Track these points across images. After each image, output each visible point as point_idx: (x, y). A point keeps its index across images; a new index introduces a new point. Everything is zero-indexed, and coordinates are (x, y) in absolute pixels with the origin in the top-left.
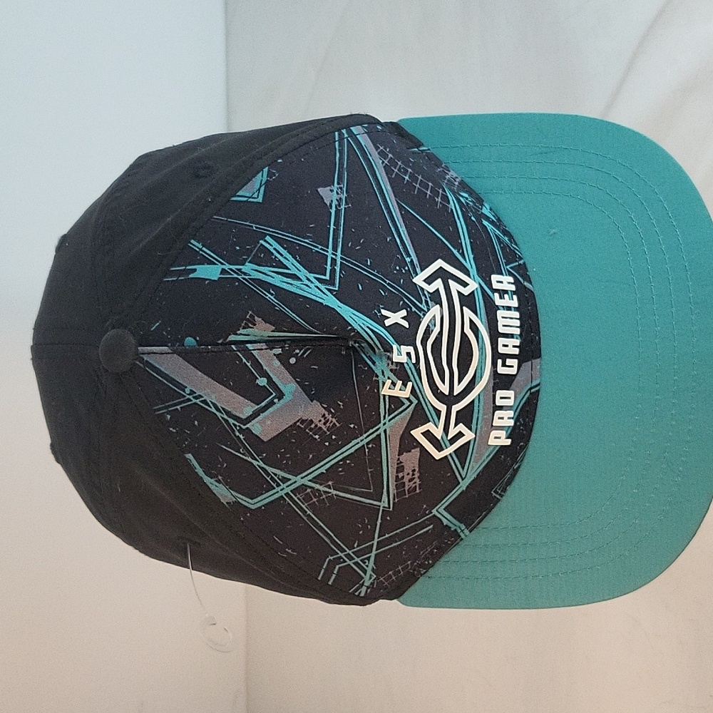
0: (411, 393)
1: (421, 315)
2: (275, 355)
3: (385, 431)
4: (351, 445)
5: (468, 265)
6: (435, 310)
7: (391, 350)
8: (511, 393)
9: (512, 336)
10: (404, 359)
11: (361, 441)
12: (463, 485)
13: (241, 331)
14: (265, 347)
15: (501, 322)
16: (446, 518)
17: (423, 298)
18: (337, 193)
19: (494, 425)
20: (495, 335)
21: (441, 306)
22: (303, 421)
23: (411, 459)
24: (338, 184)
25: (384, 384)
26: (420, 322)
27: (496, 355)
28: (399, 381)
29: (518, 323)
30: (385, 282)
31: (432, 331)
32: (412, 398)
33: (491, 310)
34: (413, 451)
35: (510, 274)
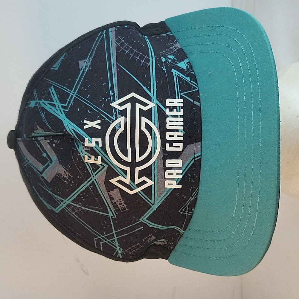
0: (101, 161)
1: (111, 122)
2: (48, 142)
3: (95, 180)
4: (82, 186)
5: (151, 95)
6: (122, 119)
7: (84, 140)
8: (180, 161)
9: (177, 131)
10: (93, 145)
11: (86, 184)
12: (154, 208)
13: (35, 131)
14: (43, 139)
15: (168, 123)
16: (149, 223)
17: (114, 113)
18: (87, 63)
19: (166, 177)
20: (163, 130)
21: (126, 117)
22: (58, 174)
23: (116, 194)
24: (89, 58)
25: (84, 157)
26: (110, 126)
27: (164, 141)
28: (92, 156)
29: (182, 124)
30: (93, 106)
31: (118, 130)
32: (103, 164)
33: (162, 117)
34: (114, 190)
35: (182, 97)
